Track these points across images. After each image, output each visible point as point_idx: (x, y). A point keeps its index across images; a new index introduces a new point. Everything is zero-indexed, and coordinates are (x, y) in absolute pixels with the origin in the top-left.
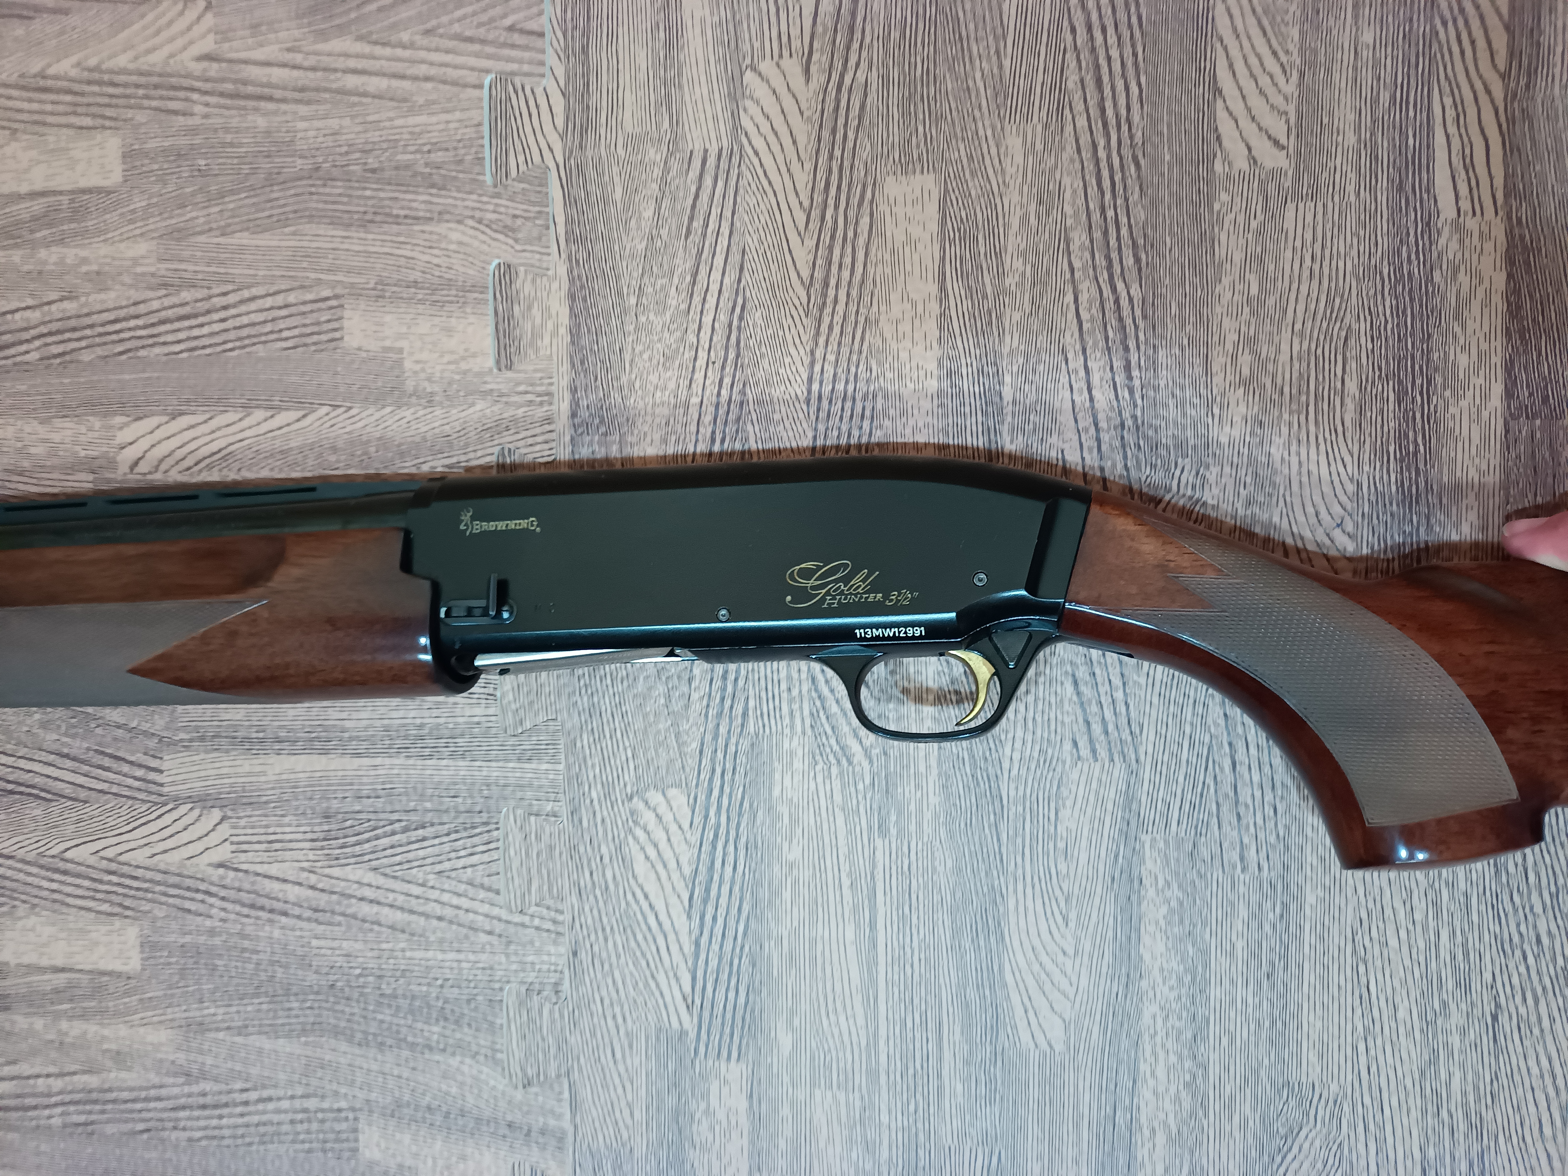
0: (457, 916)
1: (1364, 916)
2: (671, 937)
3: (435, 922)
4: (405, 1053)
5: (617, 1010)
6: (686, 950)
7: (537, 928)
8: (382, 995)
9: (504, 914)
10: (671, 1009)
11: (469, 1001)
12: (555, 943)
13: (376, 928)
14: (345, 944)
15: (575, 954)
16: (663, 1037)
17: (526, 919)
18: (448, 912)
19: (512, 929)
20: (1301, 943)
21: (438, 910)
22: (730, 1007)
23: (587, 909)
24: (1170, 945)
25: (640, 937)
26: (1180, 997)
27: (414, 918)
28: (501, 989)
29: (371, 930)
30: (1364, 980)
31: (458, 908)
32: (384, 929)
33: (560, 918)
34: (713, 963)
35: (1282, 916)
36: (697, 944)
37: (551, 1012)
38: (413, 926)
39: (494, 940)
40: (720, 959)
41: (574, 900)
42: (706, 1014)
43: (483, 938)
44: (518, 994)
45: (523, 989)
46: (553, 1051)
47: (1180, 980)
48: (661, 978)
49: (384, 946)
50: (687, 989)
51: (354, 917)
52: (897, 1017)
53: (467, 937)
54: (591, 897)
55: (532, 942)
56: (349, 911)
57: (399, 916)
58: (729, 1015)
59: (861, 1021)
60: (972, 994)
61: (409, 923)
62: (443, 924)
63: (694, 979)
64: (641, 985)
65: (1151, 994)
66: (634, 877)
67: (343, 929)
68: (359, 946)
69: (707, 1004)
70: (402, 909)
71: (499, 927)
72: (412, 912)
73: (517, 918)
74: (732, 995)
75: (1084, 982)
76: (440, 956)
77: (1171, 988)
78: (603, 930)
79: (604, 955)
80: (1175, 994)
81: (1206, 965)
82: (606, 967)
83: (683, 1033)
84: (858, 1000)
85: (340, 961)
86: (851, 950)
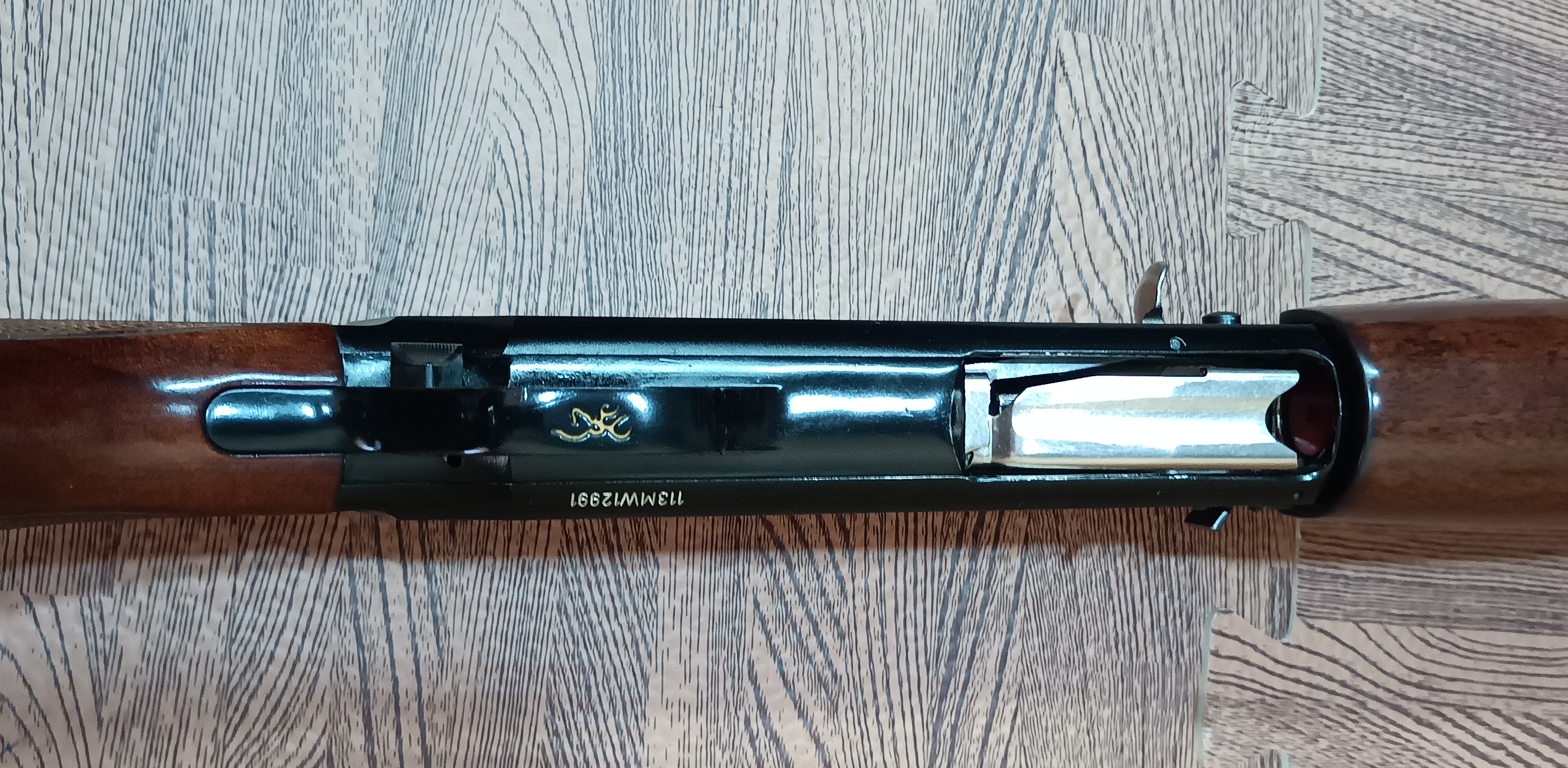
0: (1375, 221)
1: (23, 120)
2: (1078, 168)
3: (1405, 215)
4: (1459, 27)
5: (1162, 68)
6: (1059, 146)
7: (1267, 196)
8: (1485, 114)
9: (1310, 218)
10: (1086, 62)
11: (1368, 96)
12: (1242, 172)
13: (1486, 213)
14: (1530, 191)
15: (1215, 154)
16: (1101, 22)
17: (1280, 210)
18: (1386, 228)
19: (1301, 198)
20: (129, 84)
21: (1401, 232)
22: (1003, 57)
23: (1194, 219)
24: (338, 99)
25: (1123, 170)
26: (329, 16)
27: (1435, 223)
28: (1321, 111)
29: (1493, 209)
30: (33, 18)
31: (1373, 234)
32: (1475, 210)
33: (1232, 208)
34: (1021, 125)
35: (156, 130)
36: (1043, 156)
37: (1255, 72)
38: (1435, 212)
39: (1328, 185)
40: (1011, 130)
41: (1211, 232)
42: (1038, 50)
43: (1340, 188)
44: (1298, 102)
45: (1291, 108)
46: (1257, 13)
47: (328, 43)
48: (1097, 110)
49: (1478, 185)
50: (1062, 90)
51: (1516, 230)
52: (762, 24)
53: (1364, 190)
54: (1187, 235)
55: (1274, 176)
56: (1521, 239)
57: (1454, 227)
58: (1006, 45)
59: (816, 20)
60: (649, 49)
61: (1441, 216)
62: (1395, 211)
63: (1051, 104)
64: (1126, 100)
65: (374, 26)
66: (1124, 260)
67: (1531, 215)
68: (1511, 188)
69: (1035, 64)
70: (1450, 237)
71: (1319, 202)
72: (1436, 232)
73: (1292, 212)
74: (999, 77)
75: (477, 52)
76: (1402, 165)
77: (341, 31)
78: (1173, 186)
79: (1174, 149)
80: (337, 22)
81: (283, 62)
82: (1173, 132)
83: (1072, 25)
84: (818, 55)
85: (1537, 167)
86: (821, 130)
